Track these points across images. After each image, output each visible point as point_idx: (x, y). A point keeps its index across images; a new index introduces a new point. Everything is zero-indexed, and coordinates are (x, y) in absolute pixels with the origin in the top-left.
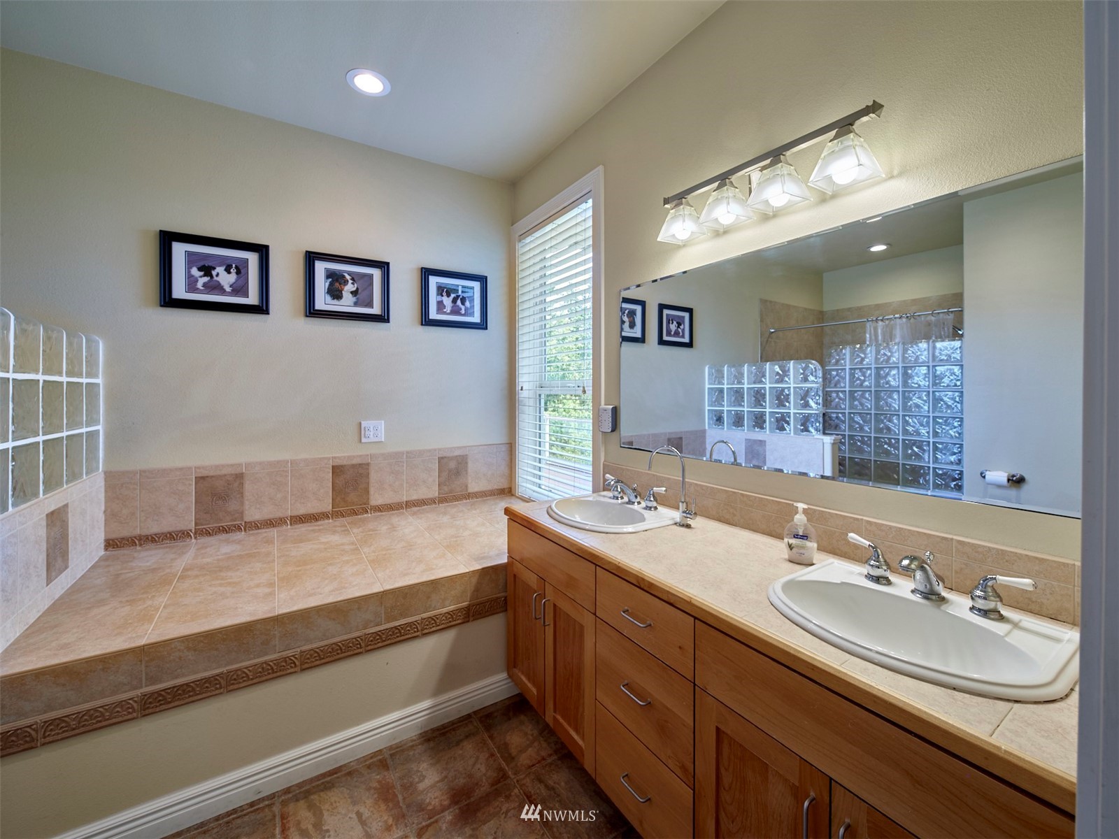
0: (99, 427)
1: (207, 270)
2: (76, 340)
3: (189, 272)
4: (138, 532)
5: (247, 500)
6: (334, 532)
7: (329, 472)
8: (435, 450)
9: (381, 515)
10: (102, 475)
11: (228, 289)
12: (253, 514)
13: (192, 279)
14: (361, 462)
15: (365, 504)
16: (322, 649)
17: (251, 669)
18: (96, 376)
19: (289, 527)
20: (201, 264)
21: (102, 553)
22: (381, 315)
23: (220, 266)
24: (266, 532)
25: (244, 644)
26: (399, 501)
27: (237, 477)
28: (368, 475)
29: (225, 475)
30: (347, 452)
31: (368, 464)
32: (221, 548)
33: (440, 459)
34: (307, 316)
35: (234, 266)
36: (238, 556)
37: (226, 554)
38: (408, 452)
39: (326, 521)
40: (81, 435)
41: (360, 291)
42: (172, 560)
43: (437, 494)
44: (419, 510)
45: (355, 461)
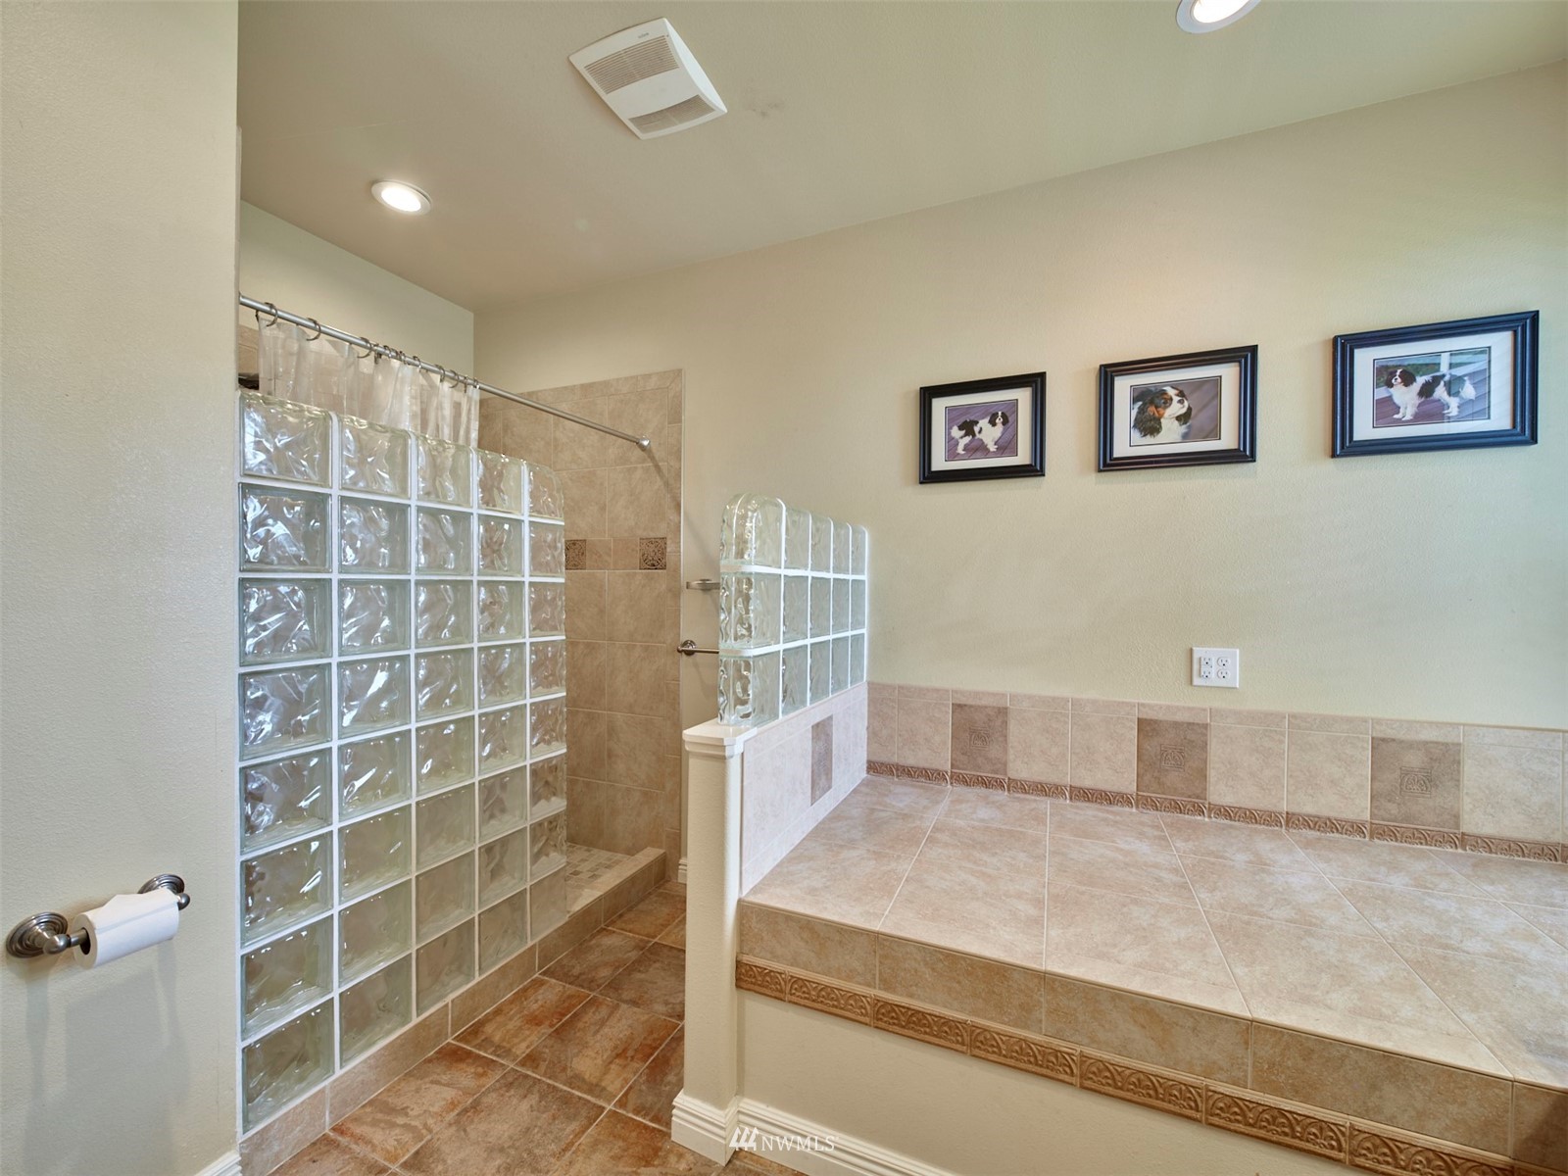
0: (864, 631)
1: (968, 427)
2: (843, 532)
3: (949, 433)
4: (895, 760)
5: (1012, 747)
6: (1141, 836)
7: (1132, 729)
8: (1365, 720)
9: (1231, 827)
10: (866, 686)
11: (992, 448)
12: (1019, 770)
13: (952, 442)
14: (1191, 721)
15: (1197, 798)
16: (1119, 1069)
17: (1004, 1038)
18: (862, 572)
19: (1068, 801)
20: (961, 421)
21: (864, 775)
22: (1238, 450)
23: (983, 418)
24: (1035, 801)
25: (994, 992)
26: (1270, 808)
27: (1000, 713)
28: (1204, 746)
29: (986, 707)
30: (1167, 699)
31: (1206, 726)
32: (978, 809)
33: (1378, 744)
34: (1100, 471)
35: (1000, 413)
36: (997, 830)
37: (983, 820)
38: (1293, 716)
39: (1127, 809)
40: (846, 638)
41: (1193, 413)
42: (925, 807)
43: (1366, 816)
44: (1319, 839)
45: (1179, 717)
